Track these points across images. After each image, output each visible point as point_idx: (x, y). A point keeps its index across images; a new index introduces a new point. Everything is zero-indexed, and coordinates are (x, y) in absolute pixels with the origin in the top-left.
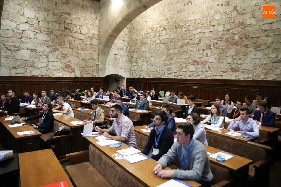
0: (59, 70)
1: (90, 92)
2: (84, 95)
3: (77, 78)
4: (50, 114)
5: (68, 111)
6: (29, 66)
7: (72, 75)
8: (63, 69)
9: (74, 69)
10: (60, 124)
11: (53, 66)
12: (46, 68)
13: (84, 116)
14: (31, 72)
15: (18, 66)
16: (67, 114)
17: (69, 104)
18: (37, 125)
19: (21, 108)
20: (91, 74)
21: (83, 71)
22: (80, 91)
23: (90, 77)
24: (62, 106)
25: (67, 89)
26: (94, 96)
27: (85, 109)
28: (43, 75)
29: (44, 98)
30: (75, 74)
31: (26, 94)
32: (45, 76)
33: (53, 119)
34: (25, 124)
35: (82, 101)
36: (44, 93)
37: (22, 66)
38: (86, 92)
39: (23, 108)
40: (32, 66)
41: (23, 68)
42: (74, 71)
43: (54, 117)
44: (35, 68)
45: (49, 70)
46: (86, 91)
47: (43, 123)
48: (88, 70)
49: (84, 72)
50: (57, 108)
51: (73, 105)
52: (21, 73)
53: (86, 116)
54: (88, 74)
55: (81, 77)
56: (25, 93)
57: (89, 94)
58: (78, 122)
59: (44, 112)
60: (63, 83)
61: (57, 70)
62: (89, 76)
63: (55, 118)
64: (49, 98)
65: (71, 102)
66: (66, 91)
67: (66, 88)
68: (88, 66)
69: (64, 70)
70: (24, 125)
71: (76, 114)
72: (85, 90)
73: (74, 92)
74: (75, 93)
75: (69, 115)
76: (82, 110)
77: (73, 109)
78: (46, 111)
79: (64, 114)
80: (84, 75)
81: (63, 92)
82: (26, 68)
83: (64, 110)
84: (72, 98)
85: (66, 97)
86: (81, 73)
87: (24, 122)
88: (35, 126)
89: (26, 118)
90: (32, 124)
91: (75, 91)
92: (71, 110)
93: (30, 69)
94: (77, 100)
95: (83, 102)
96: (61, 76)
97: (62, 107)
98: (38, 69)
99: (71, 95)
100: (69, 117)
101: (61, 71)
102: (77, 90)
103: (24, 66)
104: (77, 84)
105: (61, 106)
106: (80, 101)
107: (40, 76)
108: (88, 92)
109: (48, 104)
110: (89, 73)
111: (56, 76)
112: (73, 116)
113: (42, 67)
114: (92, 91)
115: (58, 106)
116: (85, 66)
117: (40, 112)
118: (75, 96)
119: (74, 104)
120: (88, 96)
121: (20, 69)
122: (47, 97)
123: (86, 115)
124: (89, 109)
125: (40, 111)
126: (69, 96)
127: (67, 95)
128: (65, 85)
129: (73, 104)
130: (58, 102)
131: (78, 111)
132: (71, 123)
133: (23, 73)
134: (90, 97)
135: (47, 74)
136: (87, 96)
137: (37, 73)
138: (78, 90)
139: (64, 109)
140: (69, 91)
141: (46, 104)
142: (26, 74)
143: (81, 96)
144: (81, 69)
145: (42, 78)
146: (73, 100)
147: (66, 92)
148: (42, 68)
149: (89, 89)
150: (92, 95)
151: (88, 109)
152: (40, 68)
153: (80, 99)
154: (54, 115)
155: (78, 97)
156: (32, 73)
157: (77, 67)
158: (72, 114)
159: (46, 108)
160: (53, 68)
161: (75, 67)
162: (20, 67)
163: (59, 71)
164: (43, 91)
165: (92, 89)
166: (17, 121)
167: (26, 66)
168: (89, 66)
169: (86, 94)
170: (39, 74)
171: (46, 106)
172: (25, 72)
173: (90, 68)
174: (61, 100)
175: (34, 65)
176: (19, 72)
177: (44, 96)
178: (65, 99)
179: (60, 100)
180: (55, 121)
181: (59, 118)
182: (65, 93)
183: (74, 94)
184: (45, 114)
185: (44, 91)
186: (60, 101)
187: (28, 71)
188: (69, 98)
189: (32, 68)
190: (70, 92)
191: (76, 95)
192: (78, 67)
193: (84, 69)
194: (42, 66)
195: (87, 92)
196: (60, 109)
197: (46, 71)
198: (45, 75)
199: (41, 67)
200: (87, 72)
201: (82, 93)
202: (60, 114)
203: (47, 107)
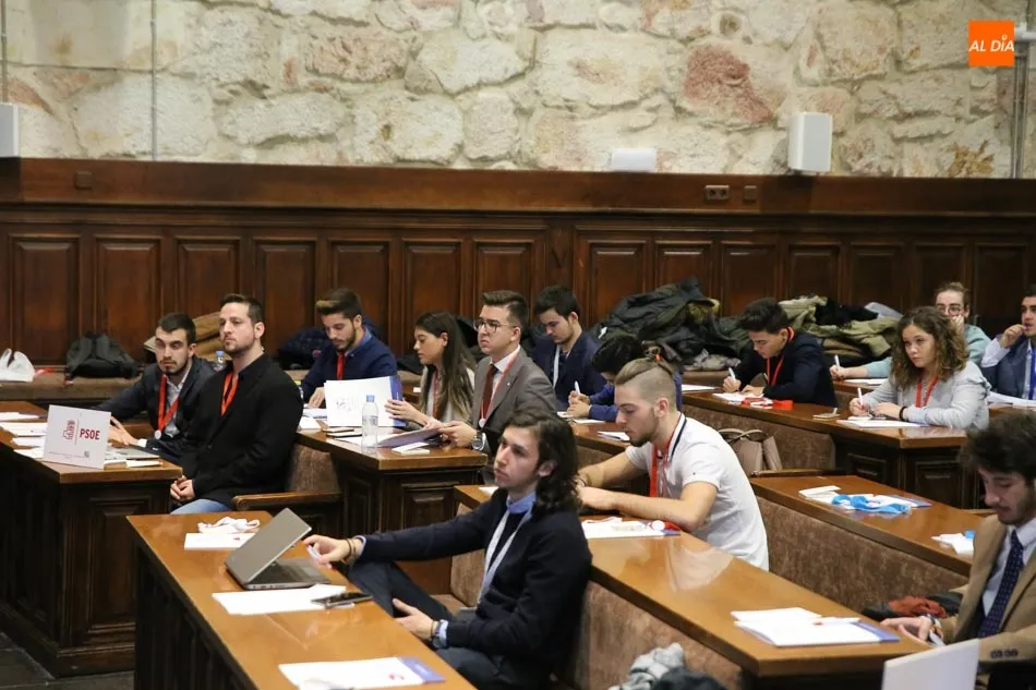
0: (629, 105)
1: (931, 329)
2: (867, 355)
3: (796, 184)
4: (554, 522)
5: (717, 502)
6: (376, 69)
7: (755, 160)
8: (673, 101)
9: (771, 92)
10: (642, 621)
11: (580, 68)
12: (516, 88)
13: (872, 566)
14: (387, 129)
15: (281, 72)
16: (703, 529)
17: (725, 436)
18: (436, 612)
19: (304, 451)
20: (945, 144)
21: (861, 117)
22: (822, 315)
23: (929, 172)
24: (663, 449)
25: (697, 293)
26: (971, 372)
27: (884, 502)
28: (493, 161)
29: (502, 366)
30: (785, 147)
31: (338, 327)
32: (509, 166)
33: (582, 570)
34: (343, 598)
35: (847, 413)
36: (498, 323)
37: (316, 72)
38: (886, 332)
39: (323, 455)
40: (400, 71)
41: (323, 90)
42: (770, 121)
43: (589, 556)
44: (420, 90)
45: (539, 113)
46: (886, 315)
47: (488, 597)
48: (909, 109)
49: (872, 129)
50: (614, 465)
51: (755, 451)
52: (305, 140)
53: (894, 566)
54: (908, 148)
55: (839, 173)
56: (335, 318)
57: (922, 347)
58: (815, 617)
59: (501, 495)
60: (666, 235)
61: (613, 108)
62: (921, 164)
63: (599, 562)
64: (537, 373)
65: (734, 419)
66: (694, 310)
67: (694, 282)
68: (916, 63)
69: (679, 110)
70: (333, 599)
71: (794, 541)
72: (871, 307)
73: (773, 320)
74: (774, 330)
75: (719, 544)
76: (846, 505)
77: (758, 490)
78: (520, 488)
79: (674, 526)
80: (867, 159)
81: (665, 317)
82: (347, 87)
83: (676, 491)
84: (746, 377)
85: (689, 371)
86: (838, 135)
87: (337, 575)
88: (420, 621)
89: (358, 544)
90: (399, 604)
91: (778, 309)
92: (744, 496)
93: (384, 100)
94: (797, 399)
95: (860, 422)
96: (654, 169)
97: (656, 458)
98: (448, 106)
99: (730, 354)
100: (725, 563)
101: (648, 118)
102: (799, 306)
103: (334, 76)
104: (792, 248)
105: (647, 448)
106: (822, 418)
107: (459, 165)
108: (912, 331)
109: (538, 426)
110: (920, 139)
111: (600, 166)
112: (761, 560)
113: (480, 85)
114: (946, 322)
115: (622, 450)
116: (884, 66)
117: (470, 502)
118: (774, 360)
119: (771, 442)
120: (909, 375)
121: (299, 101)
122: (529, 362)
123: (886, 554)
124: (924, 503)
125: (462, 488)
126: (715, 362)
127: (698, 352)
128: (682, 249)
129: (761, 439)
130: (629, 411)
131: (813, 510)
132: (749, 620)
133: (322, 138)
134: (928, 381)
135: (529, 145)
136: (895, 370)
137: (438, 135)
138: (803, 300)
139: (679, 477)
140: (722, 313)
141: (525, 431)
142: (346, 143)
143: (837, 369)
144: (843, 93)
145: (482, 179)
146: (755, 397)
147: (689, 322)
148: (483, 95)
149: (914, 298)
150: (951, 358)
151: (909, 503)
152: (467, 89)
153: (829, 394)
154: (592, 529)
155: (805, 374)
156: (396, 134)
157: (801, 81)
158: (751, 541)
159: (524, 462)
160: (574, 89)
161: (786, 79)
162: (303, 79)
163: (637, 117)
164: (491, 303)
165: (950, 297)
166: (283, 563)
167: (351, 72)
168: (925, 68)
169: (880, 344)
170: (460, 148)
171: (517, 451)
172: (341, 125)
173: (931, 84)
174: (649, 391)
175: (412, 67)
176: (291, 126)
177: (500, 353)
178: (685, 388)
179: (644, 397)
180: (596, 594)
181: (633, 563)
182: (683, 333)
183: (769, 343)
184: (514, 520)
185: (499, 303)
186: (644, 407)
187: (368, 116)
188: (718, 383)
189: (394, 89)
190: (727, 324)
191: (791, 355)
192: (814, 73)
193: (870, 91)
194: (486, 75)
195: (903, 325)
196: (639, 481)
197: (512, 121)
198: (509, 157)
199: (472, 80)
200: (900, 130)
201: (845, 339)
202: (635, 529)
203: (533, 459)
